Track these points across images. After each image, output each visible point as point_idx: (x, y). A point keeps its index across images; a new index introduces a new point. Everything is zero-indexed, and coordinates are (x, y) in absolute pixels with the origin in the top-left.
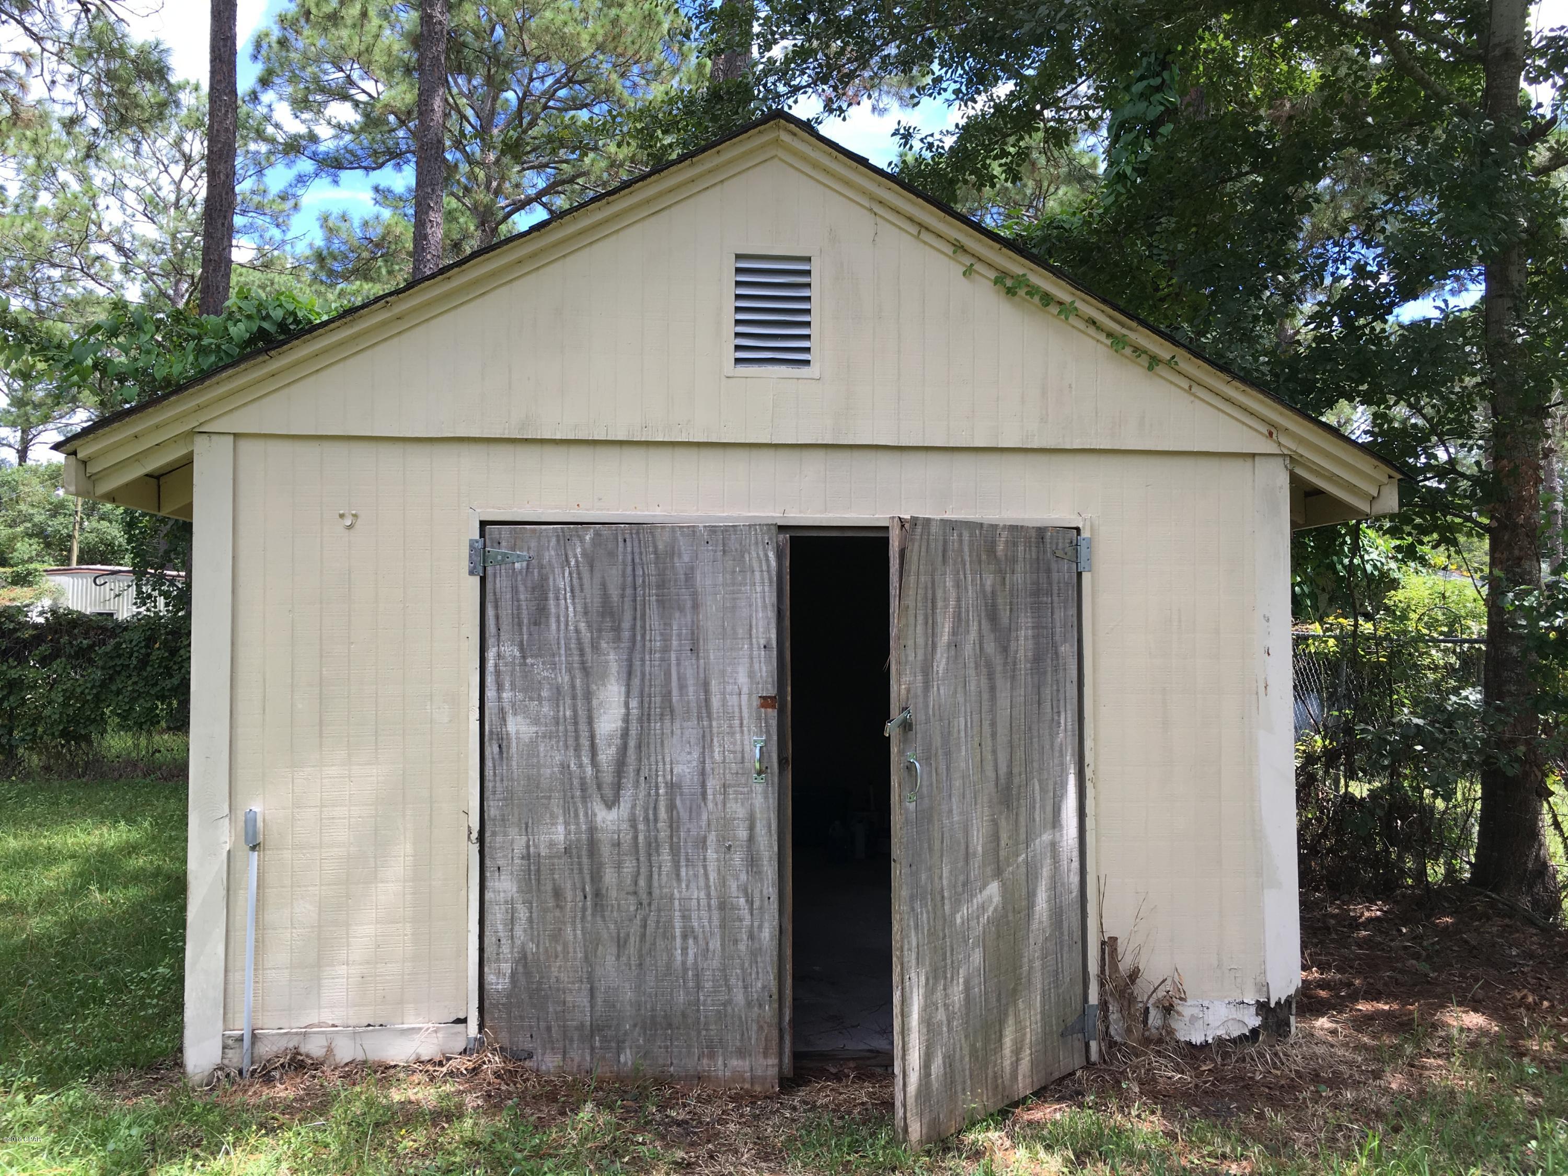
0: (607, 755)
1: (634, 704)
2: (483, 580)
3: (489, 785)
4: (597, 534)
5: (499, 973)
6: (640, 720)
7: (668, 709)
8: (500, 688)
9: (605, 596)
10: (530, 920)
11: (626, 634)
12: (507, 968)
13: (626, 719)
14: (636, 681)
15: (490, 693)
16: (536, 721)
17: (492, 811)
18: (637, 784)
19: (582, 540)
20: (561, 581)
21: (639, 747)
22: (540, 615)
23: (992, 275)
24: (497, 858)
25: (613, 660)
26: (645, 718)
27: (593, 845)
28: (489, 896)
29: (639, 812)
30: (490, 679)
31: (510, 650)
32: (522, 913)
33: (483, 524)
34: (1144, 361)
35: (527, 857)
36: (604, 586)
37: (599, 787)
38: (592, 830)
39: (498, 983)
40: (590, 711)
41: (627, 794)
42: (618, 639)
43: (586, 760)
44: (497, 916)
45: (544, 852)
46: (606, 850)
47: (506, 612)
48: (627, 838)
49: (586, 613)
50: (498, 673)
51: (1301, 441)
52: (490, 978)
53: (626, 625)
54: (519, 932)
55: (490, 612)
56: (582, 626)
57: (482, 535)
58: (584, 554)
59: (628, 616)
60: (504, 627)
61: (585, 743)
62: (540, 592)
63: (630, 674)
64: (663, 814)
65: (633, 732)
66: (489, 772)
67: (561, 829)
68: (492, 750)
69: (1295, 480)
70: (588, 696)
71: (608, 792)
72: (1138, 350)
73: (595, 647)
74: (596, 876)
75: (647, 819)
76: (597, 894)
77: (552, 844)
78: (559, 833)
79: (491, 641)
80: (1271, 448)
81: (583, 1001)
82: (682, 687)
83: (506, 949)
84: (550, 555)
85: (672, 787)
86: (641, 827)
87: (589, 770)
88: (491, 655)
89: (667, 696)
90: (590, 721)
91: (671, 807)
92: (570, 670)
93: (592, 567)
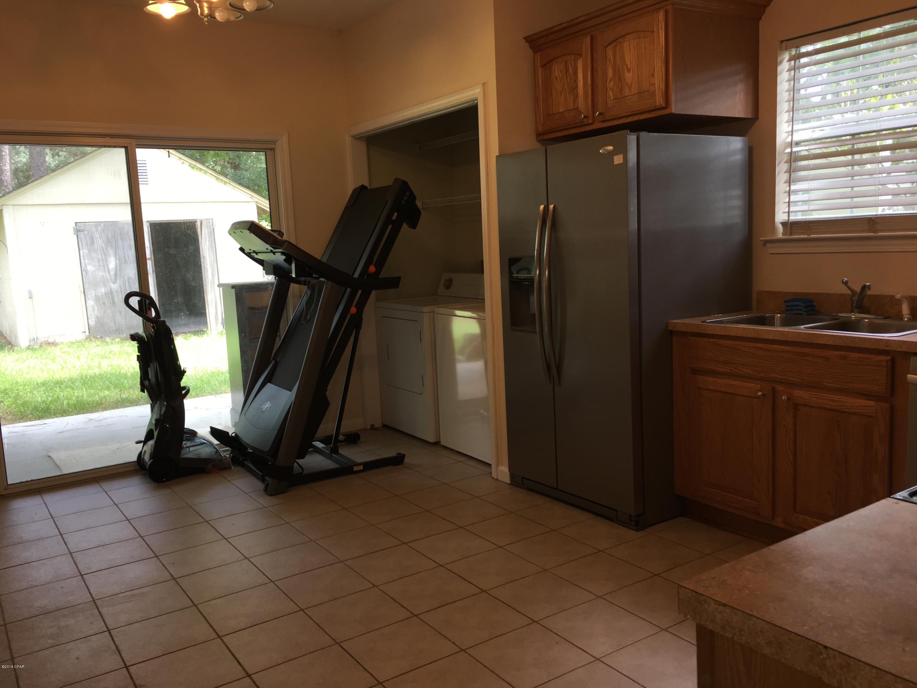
0: (112, 273)
1: (117, 261)
2: (77, 236)
3: (84, 281)
4: (104, 225)
5: (92, 321)
6: (119, 264)
7: (126, 262)
8: (84, 260)
9: (108, 238)
10: (98, 309)
11: (114, 246)
12: (94, 320)
13: (116, 264)
14: (117, 256)
15: (82, 261)
16: (94, 267)
17: (86, 287)
18: (120, 279)
19: (101, 226)
20: (97, 235)
21: (120, 270)
22: (92, 243)
23: (188, 164)
24: (88, 296)
25: (111, 252)
26: (120, 264)
27: (111, 292)
28: (87, 305)
29: (122, 285)
30: (82, 258)
31: (86, 251)
32: (96, 308)
33: (76, 223)
34: (223, 182)
35: (96, 296)
36: (107, 236)
37: (111, 280)
38: (111, 289)
39: (92, 323)
40: (107, 263)
41: (118, 281)
42: (112, 247)
43: (107, 274)
44: (90, 309)
45: (100, 294)
46: (115, 294)
47: (84, 243)
48: (119, 290)
49: (103, 242)
50: (83, 256)
51: (258, 199)
52: (90, 322)
53: (114, 244)
54: (96, 312)
55: (80, 242)
56: (103, 245)
57: (76, 225)
58: (102, 229)
59: (114, 242)
60: (84, 246)
61: (106, 270)
62: (92, 238)
63: (116, 255)
64: (127, 284)
65: (118, 267)
66: (84, 279)
67: (103, 289)
68: (84, 273)
69: (258, 207)
70: (106, 260)
71: (113, 280)
72: (222, 180)
73: (107, 249)
74: (113, 299)
75: (123, 286)
76: (114, 303)
77: (101, 293)
78: (103, 290)
79: (81, 249)
80: (252, 200)
81: (113, 325)
82: (129, 257)
83: (93, 316)
84: (94, 230)
85: (129, 279)
86: (122, 287)
87: (108, 276)
88: (81, 252)
89: (125, 259)
90: (107, 266)
91: (129, 282)
92: (101, 255)
93: (104, 232)
